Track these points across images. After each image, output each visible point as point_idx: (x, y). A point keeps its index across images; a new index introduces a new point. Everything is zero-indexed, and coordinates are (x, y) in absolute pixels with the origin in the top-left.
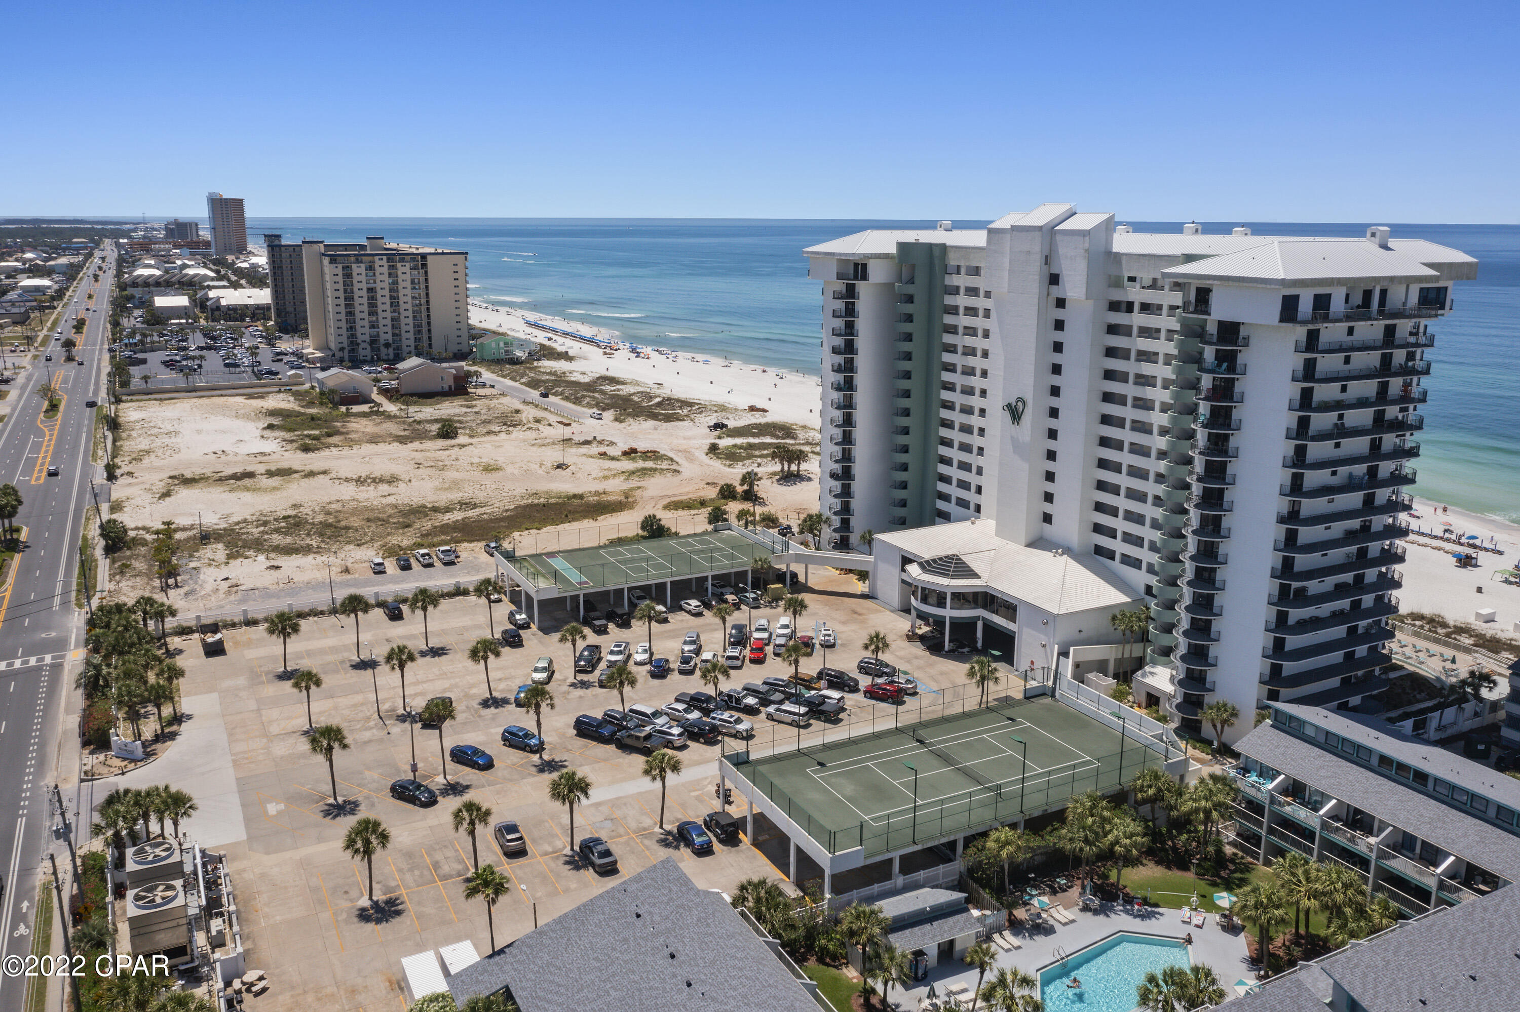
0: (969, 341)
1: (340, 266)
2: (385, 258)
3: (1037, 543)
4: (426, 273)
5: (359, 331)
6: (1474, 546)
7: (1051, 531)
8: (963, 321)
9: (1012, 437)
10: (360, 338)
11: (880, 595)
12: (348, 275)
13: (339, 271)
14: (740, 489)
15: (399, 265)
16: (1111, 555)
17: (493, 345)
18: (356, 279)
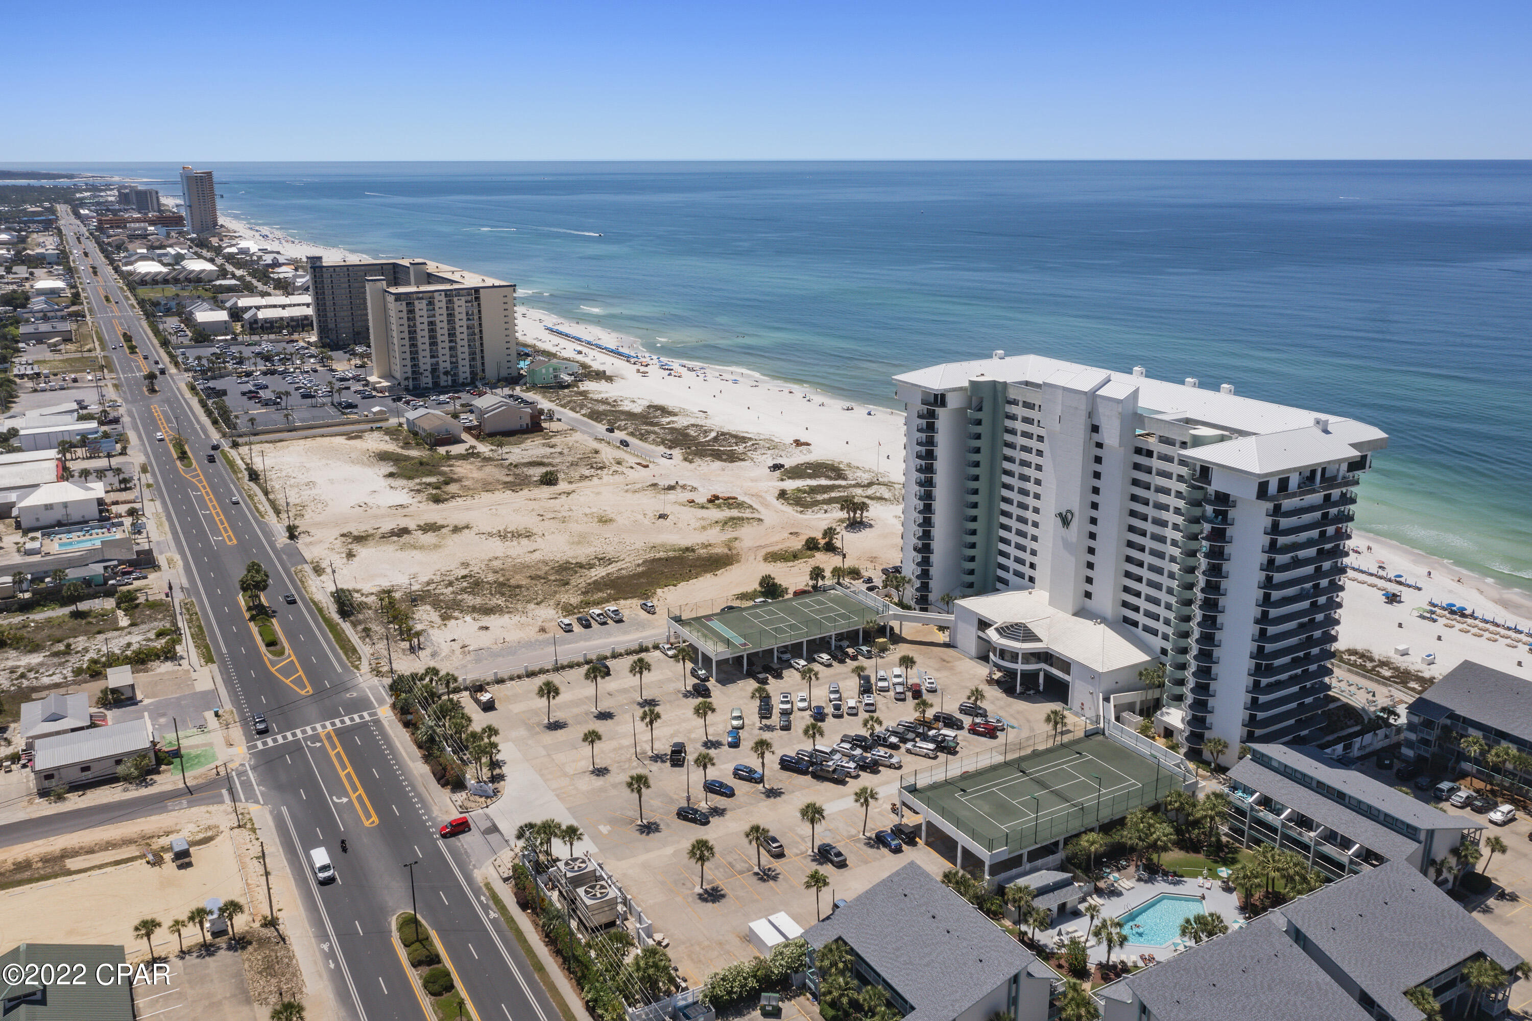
0: (1025, 456)
1: (404, 303)
2: (443, 293)
3: (1081, 613)
4: (479, 305)
5: (422, 361)
6: (1400, 583)
7: (1089, 604)
8: (1021, 441)
9: (1062, 537)
10: (422, 367)
11: (959, 645)
12: (411, 311)
13: (404, 307)
14: (822, 542)
15: (455, 299)
16: (1135, 624)
17: (544, 371)
18: (418, 313)
